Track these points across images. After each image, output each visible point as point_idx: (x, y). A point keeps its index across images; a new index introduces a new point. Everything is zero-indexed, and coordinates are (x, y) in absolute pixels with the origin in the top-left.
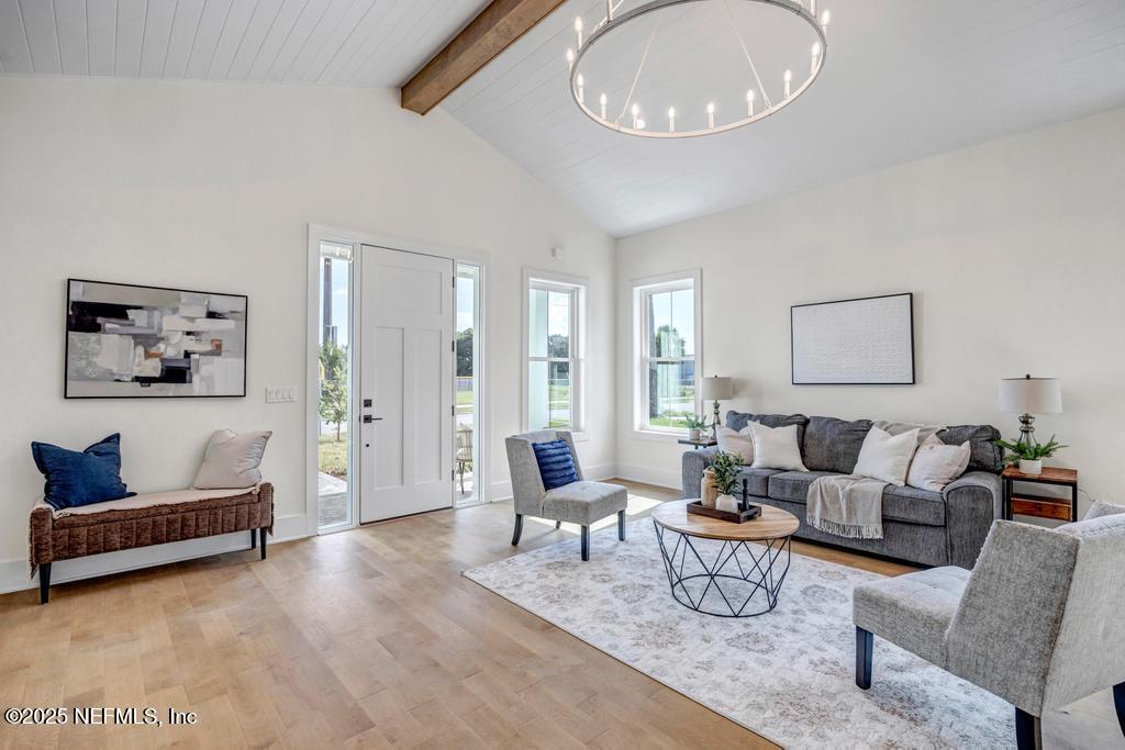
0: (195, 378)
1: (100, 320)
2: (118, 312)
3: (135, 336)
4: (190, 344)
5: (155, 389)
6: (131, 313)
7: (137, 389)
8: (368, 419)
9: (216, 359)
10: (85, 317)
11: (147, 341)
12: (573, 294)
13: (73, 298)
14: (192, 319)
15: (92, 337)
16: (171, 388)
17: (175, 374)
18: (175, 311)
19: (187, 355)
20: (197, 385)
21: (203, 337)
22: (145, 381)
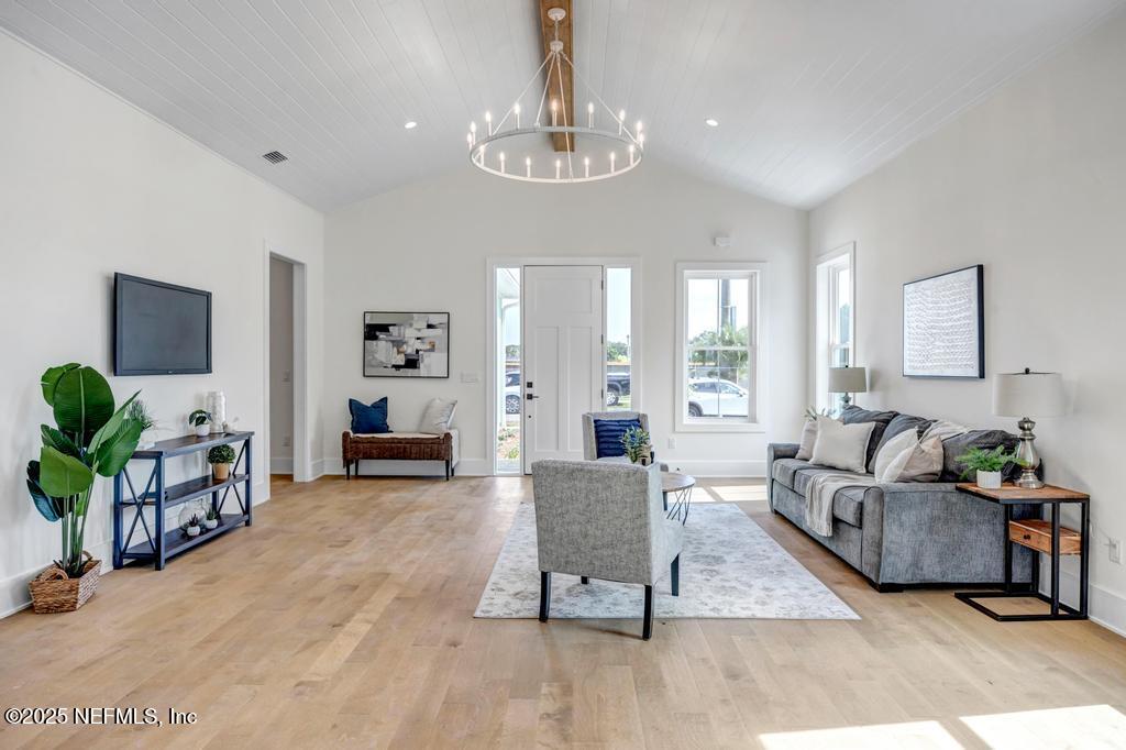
0: (422, 366)
1: (378, 333)
2: (384, 328)
3: (393, 342)
4: (418, 345)
5: (402, 372)
6: (391, 328)
7: (394, 372)
8: (530, 397)
9: (432, 354)
10: (372, 332)
11: (398, 344)
12: (751, 278)
13: (367, 322)
14: (419, 330)
15: (374, 342)
16: (410, 372)
17: (412, 363)
18: (411, 325)
19: (417, 351)
20: (422, 371)
21: (426, 340)
22: (397, 367)
